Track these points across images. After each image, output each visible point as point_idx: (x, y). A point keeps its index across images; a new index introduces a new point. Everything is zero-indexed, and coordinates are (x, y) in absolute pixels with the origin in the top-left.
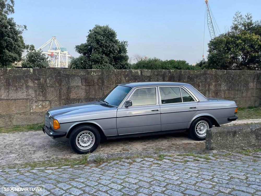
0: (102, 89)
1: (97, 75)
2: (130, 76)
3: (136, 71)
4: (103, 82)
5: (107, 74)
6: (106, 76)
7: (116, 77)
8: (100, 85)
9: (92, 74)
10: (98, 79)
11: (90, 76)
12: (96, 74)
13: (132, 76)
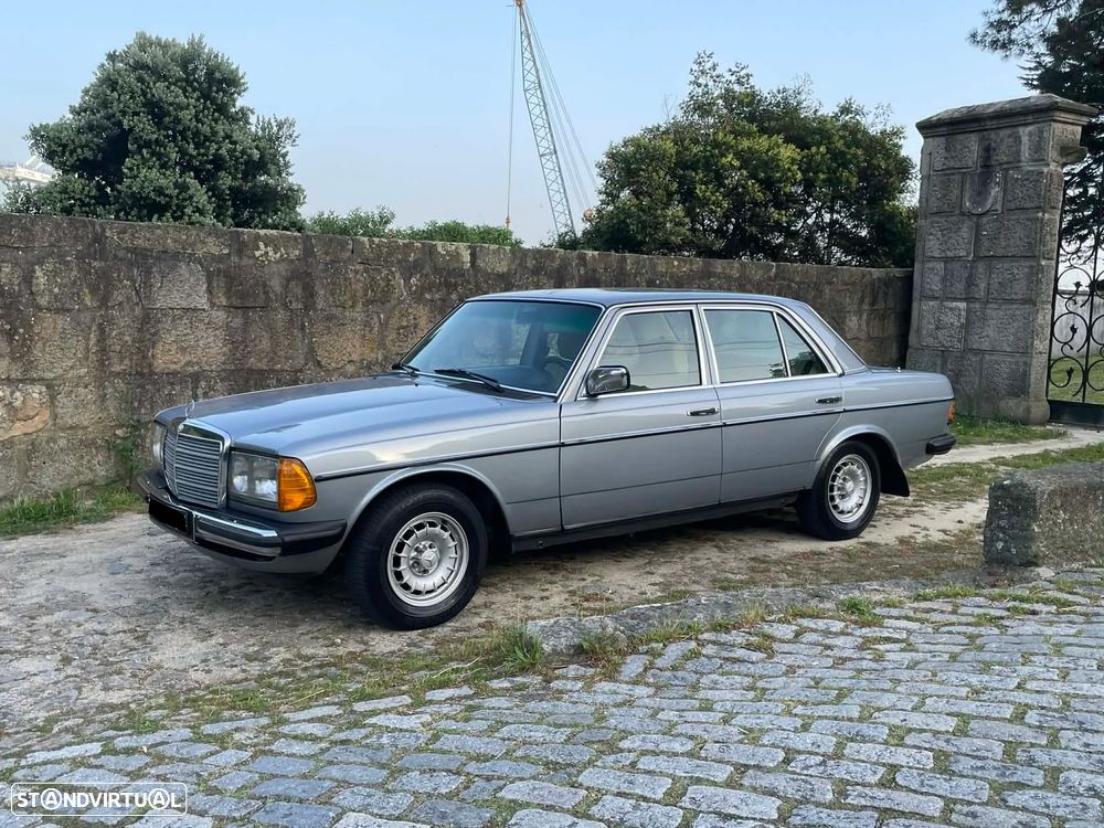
0: (303, 328)
1: (283, 260)
2: (427, 269)
3: (453, 247)
4: (310, 294)
5: (328, 258)
6: (321, 266)
7: (366, 271)
8: (294, 306)
9: (257, 254)
10: (288, 280)
11: (251, 262)
12: (278, 255)
13: (436, 270)
